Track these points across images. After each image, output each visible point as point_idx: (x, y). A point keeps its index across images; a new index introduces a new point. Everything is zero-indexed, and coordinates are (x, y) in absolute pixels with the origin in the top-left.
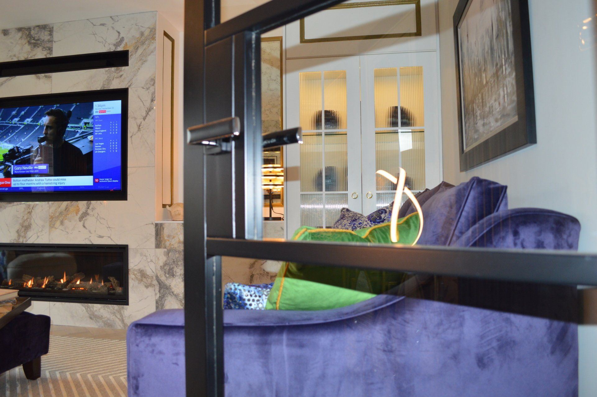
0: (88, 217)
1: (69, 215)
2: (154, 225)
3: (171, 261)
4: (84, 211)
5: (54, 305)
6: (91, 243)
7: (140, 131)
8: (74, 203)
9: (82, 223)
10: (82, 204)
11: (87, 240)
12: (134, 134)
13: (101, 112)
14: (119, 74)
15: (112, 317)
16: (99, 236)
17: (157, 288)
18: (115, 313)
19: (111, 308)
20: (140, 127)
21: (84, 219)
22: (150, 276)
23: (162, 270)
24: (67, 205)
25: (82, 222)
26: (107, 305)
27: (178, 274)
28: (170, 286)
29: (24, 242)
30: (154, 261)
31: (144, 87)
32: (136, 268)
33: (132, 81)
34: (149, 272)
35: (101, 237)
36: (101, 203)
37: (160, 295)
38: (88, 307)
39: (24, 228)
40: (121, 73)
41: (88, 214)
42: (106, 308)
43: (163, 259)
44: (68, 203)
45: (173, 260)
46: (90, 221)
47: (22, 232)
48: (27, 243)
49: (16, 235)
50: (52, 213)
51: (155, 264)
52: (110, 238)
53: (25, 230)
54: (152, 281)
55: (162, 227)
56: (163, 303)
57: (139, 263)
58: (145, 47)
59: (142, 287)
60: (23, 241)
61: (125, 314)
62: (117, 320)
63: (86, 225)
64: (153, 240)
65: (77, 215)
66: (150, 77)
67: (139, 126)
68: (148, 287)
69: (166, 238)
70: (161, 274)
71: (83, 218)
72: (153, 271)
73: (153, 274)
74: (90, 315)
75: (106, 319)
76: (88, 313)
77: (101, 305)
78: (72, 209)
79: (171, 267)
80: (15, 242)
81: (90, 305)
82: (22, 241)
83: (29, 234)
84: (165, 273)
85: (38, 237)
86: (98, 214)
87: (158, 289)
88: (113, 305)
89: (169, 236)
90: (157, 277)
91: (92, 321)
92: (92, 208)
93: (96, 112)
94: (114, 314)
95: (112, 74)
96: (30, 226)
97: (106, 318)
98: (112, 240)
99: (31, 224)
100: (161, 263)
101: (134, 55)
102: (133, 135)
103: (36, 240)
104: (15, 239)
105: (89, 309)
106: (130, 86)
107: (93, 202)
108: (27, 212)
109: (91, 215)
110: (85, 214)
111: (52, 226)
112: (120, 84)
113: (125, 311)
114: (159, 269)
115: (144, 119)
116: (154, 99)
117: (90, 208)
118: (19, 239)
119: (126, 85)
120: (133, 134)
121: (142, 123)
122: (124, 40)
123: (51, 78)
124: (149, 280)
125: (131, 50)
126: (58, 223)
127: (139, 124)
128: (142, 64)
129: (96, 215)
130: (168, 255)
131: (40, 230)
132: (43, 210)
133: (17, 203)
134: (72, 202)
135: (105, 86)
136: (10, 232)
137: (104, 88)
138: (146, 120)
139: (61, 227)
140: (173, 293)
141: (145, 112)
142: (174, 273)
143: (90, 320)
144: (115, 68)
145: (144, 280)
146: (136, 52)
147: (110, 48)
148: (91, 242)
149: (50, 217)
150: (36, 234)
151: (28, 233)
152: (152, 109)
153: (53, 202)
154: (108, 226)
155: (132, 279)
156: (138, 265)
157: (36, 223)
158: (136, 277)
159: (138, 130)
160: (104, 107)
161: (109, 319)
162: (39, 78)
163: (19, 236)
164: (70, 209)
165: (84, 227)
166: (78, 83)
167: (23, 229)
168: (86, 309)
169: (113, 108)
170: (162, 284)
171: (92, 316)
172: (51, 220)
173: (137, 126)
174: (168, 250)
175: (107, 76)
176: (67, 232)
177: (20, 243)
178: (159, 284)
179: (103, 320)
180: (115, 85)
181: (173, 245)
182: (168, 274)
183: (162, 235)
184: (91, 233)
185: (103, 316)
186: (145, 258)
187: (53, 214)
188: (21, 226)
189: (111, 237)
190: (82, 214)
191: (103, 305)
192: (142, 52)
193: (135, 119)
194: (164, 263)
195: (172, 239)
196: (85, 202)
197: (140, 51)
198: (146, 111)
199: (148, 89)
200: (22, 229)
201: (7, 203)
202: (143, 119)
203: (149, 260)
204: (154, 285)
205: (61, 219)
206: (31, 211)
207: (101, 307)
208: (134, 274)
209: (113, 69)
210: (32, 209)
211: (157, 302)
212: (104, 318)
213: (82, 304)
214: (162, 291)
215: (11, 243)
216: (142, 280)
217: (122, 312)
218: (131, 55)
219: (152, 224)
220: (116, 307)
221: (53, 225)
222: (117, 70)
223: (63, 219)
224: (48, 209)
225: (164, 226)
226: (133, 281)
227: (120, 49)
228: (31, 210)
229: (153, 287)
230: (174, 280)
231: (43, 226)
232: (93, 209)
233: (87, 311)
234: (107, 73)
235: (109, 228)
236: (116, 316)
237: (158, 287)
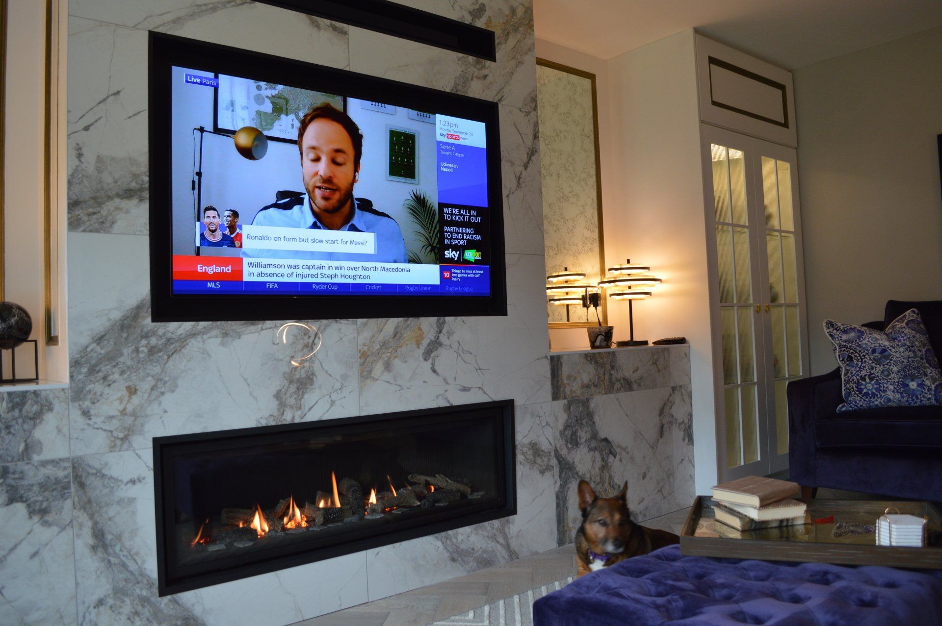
0: (441, 350)
1: (404, 349)
2: (548, 359)
3: (574, 421)
4: (433, 339)
5: (378, 553)
6: (448, 405)
7: (521, 187)
8: (412, 321)
9: (428, 365)
10: (428, 324)
11: (440, 398)
12: (512, 192)
13: (450, 136)
14: (480, 72)
15: (491, 545)
16: (462, 387)
17: (556, 470)
18: (495, 535)
19: (489, 528)
20: (520, 181)
21: (432, 355)
22: (546, 451)
23: (563, 438)
24: (396, 328)
25: (430, 361)
26: (481, 524)
27: (583, 440)
28: (574, 462)
29: (297, 420)
30: (551, 424)
31: (522, 110)
32: (526, 441)
33: (503, 92)
34: (545, 446)
35: (465, 389)
36: (463, 321)
37: (561, 483)
38: (447, 538)
39: (295, 385)
40: (485, 72)
41: (441, 345)
42: (480, 532)
43: (563, 417)
44: (398, 323)
45: (576, 417)
46: (444, 357)
47: (291, 397)
48: (304, 420)
49: (274, 404)
50: (365, 346)
51: (552, 428)
52: (482, 390)
53: (298, 389)
54: (549, 460)
55: (559, 362)
56: (565, 494)
57: (529, 431)
58: (519, 36)
59: (536, 474)
60: (293, 418)
61: (511, 532)
62: (499, 547)
63: (437, 368)
64: (548, 386)
65: (418, 347)
66: (530, 94)
67: (519, 178)
68: (545, 472)
69: (565, 381)
70: (561, 446)
71: (432, 352)
72: (551, 441)
73: (551, 447)
74: (451, 553)
75: (480, 553)
76: (448, 551)
77: (471, 526)
78: (407, 334)
79: (574, 430)
80: (273, 423)
81: (450, 532)
82: (290, 417)
83: (310, 398)
84: (566, 441)
85: (333, 403)
86: (459, 344)
87: (558, 473)
88: (491, 522)
89: (569, 377)
90: (556, 451)
91: (454, 564)
92: (447, 332)
93: (442, 135)
94: (493, 538)
95: (470, 68)
96: (312, 380)
97: (481, 550)
98: (485, 393)
99: (313, 374)
100: (561, 427)
101: (504, 46)
102: (509, 194)
103: (327, 411)
104: (271, 415)
105: (448, 542)
106: (500, 100)
107: (448, 319)
108: (300, 346)
109: (446, 345)
110: (436, 344)
111: (365, 373)
112: (484, 91)
113: (511, 526)
114: (559, 437)
115: (526, 167)
116: (538, 136)
117: (444, 331)
118: (283, 414)
119: (494, 97)
120: (510, 191)
121: (523, 174)
122: (486, 11)
123: (347, 36)
124: (546, 459)
125: (498, 33)
126: (379, 368)
127: (518, 175)
128: (517, 66)
129: (455, 346)
130: (569, 408)
131: (338, 385)
132: (341, 339)
133: (274, 322)
134: (406, 321)
135: (460, 88)
136: (255, 398)
137: (457, 91)
138: (529, 170)
139: (387, 376)
140: (577, 474)
141: (526, 156)
142: (578, 440)
143: (452, 563)
144: (475, 58)
145: (539, 460)
146: (506, 40)
147: (463, 16)
148: (448, 402)
149: (359, 354)
150: (328, 396)
151: (306, 396)
152: (536, 152)
153: (365, 320)
154: (477, 368)
155: (520, 462)
156: (528, 434)
157: (326, 371)
158: (526, 458)
159: (518, 185)
160: (455, 129)
161: (485, 551)
162: (318, 27)
163: (282, 406)
164: (405, 335)
165: (434, 371)
166: (407, 66)
167: (293, 388)
168: (443, 543)
169: (471, 134)
170: (564, 462)
171: (455, 556)
172: (362, 361)
173: (515, 178)
174: (568, 401)
175: (461, 69)
176: (400, 386)
177: (284, 423)
178: (560, 462)
179: (475, 555)
180: (476, 91)
181: (574, 392)
182: (570, 443)
183: (560, 376)
184: (448, 384)
185: (476, 549)
186: (537, 421)
187: (366, 348)
188: (287, 379)
189: (485, 389)
190: (429, 345)
191: (475, 526)
192: (516, 44)
193: (512, 164)
194: (564, 425)
195: (574, 381)
196: (433, 320)
197: (512, 41)
198: (528, 154)
199: (528, 114)
200: (289, 387)
201: (242, 322)
202: (524, 166)
203: (544, 424)
204: (553, 467)
205: (385, 357)
206: (313, 341)
207: (471, 532)
208: (523, 454)
209: (471, 58)
210: (315, 338)
211: (557, 497)
212: (478, 551)
213: (436, 535)
214: (563, 475)
215: (260, 426)
216: (535, 462)
217: (507, 530)
218: (499, 43)
219: (546, 357)
220: (496, 523)
221: (367, 371)
222: (478, 63)
223: (389, 358)
224: (355, 335)
225: (562, 360)
226: (522, 466)
227: (480, 24)
228: (312, 338)
229: (550, 471)
230: (578, 452)
231: (344, 377)
232: (450, 334)
233: (446, 548)
234: (460, 62)
235: (479, 371)
236: (498, 542)
237: (558, 470)
